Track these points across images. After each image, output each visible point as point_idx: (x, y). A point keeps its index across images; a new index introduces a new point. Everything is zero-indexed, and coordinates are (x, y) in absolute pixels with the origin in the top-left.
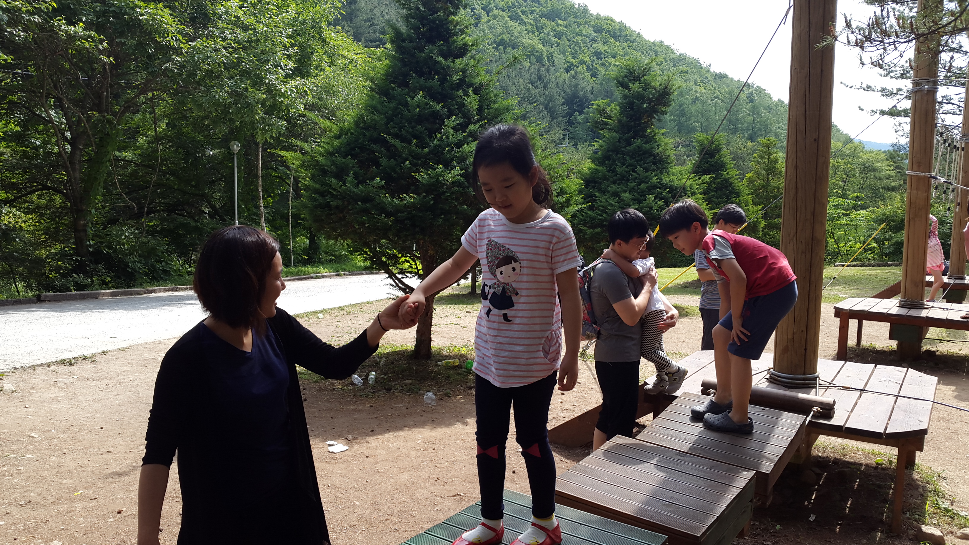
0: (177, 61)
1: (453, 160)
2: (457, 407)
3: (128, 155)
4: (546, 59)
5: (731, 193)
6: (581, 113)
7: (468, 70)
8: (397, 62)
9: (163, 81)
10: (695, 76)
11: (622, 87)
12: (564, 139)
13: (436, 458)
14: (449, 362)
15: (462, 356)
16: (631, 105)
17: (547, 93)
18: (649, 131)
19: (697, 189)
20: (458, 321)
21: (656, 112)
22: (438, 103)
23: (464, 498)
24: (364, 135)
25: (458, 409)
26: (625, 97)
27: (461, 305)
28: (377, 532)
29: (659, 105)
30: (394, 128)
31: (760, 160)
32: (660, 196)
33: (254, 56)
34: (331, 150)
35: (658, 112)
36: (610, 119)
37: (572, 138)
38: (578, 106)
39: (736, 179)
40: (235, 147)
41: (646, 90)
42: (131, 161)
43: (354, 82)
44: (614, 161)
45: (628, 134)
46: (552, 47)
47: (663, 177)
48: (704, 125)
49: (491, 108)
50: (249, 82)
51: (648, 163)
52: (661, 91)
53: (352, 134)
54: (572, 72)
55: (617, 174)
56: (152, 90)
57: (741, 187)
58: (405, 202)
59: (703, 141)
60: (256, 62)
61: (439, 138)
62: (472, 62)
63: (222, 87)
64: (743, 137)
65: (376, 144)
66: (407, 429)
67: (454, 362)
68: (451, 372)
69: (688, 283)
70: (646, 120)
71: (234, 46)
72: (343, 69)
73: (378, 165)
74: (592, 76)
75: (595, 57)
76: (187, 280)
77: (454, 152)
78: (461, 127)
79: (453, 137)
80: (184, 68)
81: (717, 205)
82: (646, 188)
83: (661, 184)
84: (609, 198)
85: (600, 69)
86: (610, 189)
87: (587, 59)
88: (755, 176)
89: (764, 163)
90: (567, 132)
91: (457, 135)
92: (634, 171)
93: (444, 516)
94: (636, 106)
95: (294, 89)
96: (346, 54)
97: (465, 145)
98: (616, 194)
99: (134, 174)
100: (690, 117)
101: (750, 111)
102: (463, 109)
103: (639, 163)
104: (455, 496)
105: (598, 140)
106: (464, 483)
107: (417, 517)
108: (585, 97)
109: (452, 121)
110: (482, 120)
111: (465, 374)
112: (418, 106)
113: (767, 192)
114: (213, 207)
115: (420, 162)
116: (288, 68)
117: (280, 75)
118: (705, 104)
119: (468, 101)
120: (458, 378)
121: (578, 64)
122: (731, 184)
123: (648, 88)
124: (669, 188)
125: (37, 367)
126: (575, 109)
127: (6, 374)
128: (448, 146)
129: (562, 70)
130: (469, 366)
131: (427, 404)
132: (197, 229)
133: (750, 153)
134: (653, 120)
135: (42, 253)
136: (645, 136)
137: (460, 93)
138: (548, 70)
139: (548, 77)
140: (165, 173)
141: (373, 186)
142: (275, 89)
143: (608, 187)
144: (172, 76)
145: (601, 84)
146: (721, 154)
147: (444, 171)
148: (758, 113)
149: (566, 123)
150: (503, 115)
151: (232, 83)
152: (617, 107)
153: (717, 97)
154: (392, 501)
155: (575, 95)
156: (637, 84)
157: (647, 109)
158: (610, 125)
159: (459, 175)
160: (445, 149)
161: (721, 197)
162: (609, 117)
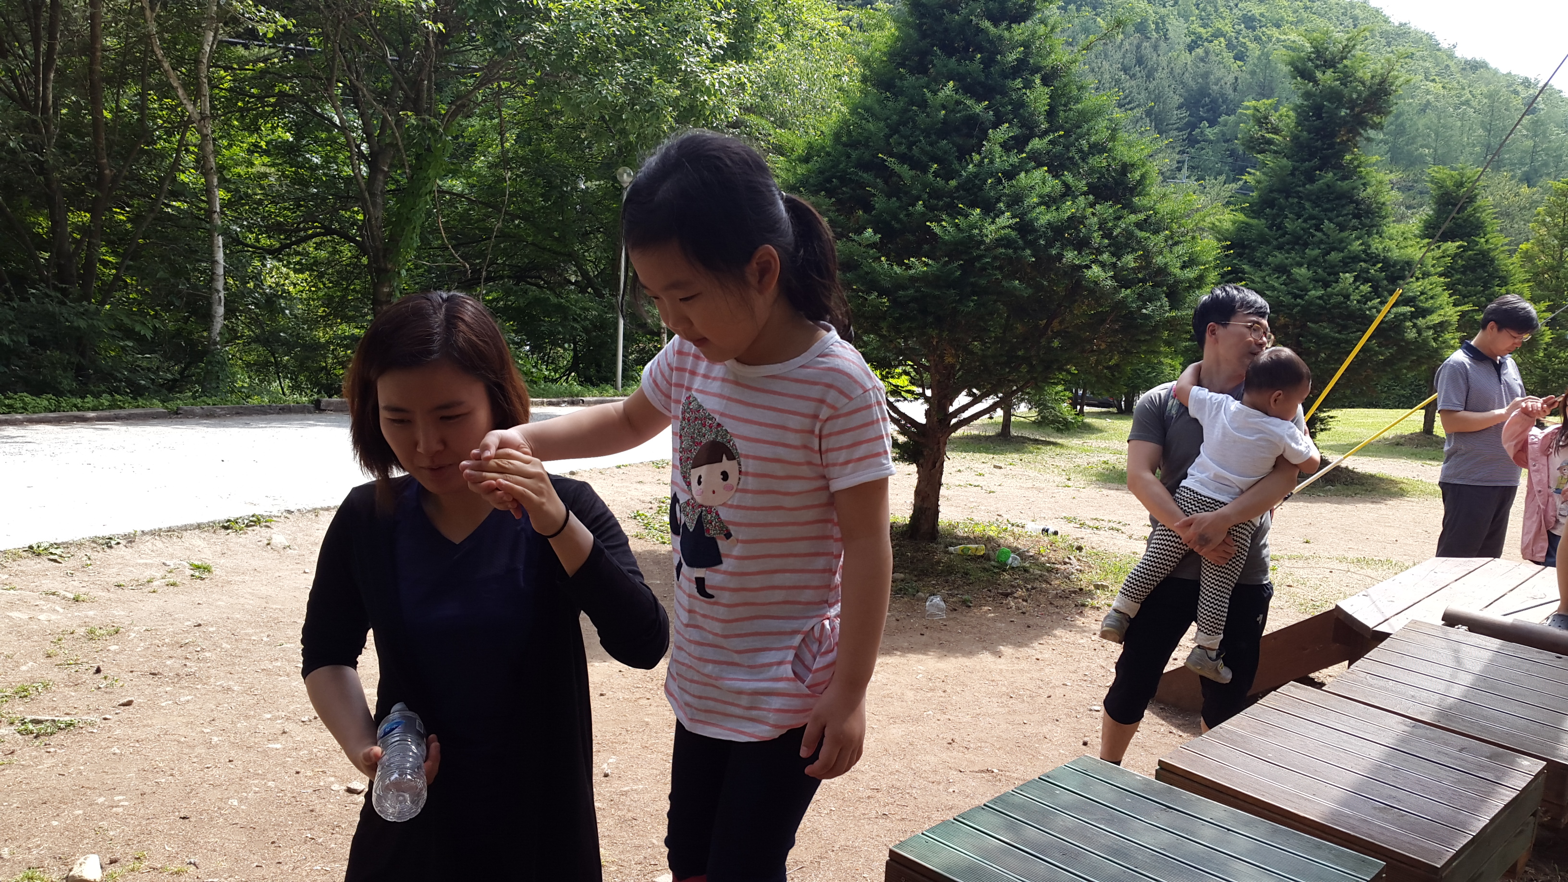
0: (543, 31)
1: (998, 200)
2: (982, 625)
3: (457, 185)
4: (1153, 26)
5: (1492, 276)
6: (1212, 123)
7: (1034, 43)
8: (911, 31)
9: (519, 65)
10: (1427, 64)
11: (1302, 77)
12: (1179, 169)
13: (949, 707)
14: (969, 549)
15: (990, 539)
16: (1318, 110)
17: (1151, 87)
18: (1348, 157)
19: (1433, 266)
20: (980, 481)
21: (1364, 124)
22: (979, 101)
23: (999, 777)
24: (849, 156)
25: (984, 628)
26: (1307, 95)
27: (984, 455)
28: (854, 816)
29: (1368, 111)
30: (900, 144)
31: (1548, 219)
32: (1365, 276)
33: (664, 25)
34: (792, 181)
35: (1367, 124)
36: (1276, 133)
37: (1193, 167)
38: (1208, 111)
39: (1503, 252)
40: (625, 176)
41: (1345, 85)
42: (461, 195)
43: (820, 68)
44: (1282, 209)
45: (1310, 161)
46: (1164, 6)
47: (1371, 242)
48: (1439, 152)
49: (1070, 109)
50: (655, 68)
51: (1346, 215)
52: (1375, 88)
53: (828, 154)
54: (1200, 51)
55: (1286, 233)
56: (498, 79)
57: (1511, 267)
58: (913, 271)
59: (1444, 181)
60: (667, 35)
61: (976, 162)
62: (1042, 30)
63: (611, 76)
64: (1513, 177)
65: (867, 172)
66: (899, 653)
67: (977, 549)
68: (970, 565)
69: (1402, 437)
70: (1344, 138)
71: (633, 7)
72: (804, 46)
73: (868, 208)
74: (1236, 58)
75: (1243, 26)
76: (543, 390)
77: (1001, 187)
78: (1017, 143)
79: (1001, 160)
80: (553, 43)
81: (1464, 297)
82: (1340, 261)
83: (1367, 255)
84: (1269, 275)
85: (1251, 45)
86: (1270, 259)
87: (1228, 29)
88: (1536, 249)
89: (1556, 225)
90: (1186, 157)
91: (1008, 157)
92: (1318, 229)
93: (966, 803)
94: (1326, 112)
95: (725, 81)
96: (812, 20)
97: (1023, 174)
98: (1282, 269)
99: (464, 217)
100: (1414, 138)
101: (1528, 130)
102: (1021, 111)
103: (1329, 214)
104: (982, 771)
105: (1253, 171)
106: (999, 753)
107: (920, 799)
108: (1222, 95)
109: (1003, 132)
110: (1054, 132)
111: (996, 570)
112: (944, 107)
113: (1558, 278)
114: (585, 274)
115: (941, 203)
116: (718, 44)
117: (705, 57)
118: (1443, 115)
119: (1032, 97)
120: (984, 576)
121: (1212, 36)
122: (1492, 260)
123: (1351, 82)
124: (1383, 261)
125: (321, 512)
126: (1202, 117)
127: (274, 519)
128: (991, 175)
129: (1182, 47)
130: (1002, 559)
131: (932, 615)
132: (559, 308)
133: (1525, 207)
134: (1358, 138)
135: (321, 335)
136: (1340, 167)
137: (1018, 83)
138: (1156, 48)
139: (1154, 58)
140: (514, 217)
141: (860, 244)
142: (696, 81)
143: (1267, 255)
144: (534, 57)
145: (1253, 73)
146: (1476, 205)
147: (982, 219)
148: (1544, 132)
149: (1184, 140)
150: (1092, 123)
151: (627, 70)
152: (1291, 113)
153: (1467, 103)
154: (878, 769)
155: (1203, 92)
156: (1329, 72)
157: (1348, 119)
158: (1276, 145)
159: (1009, 227)
160: (986, 181)
161: (1472, 283)
162: (1276, 131)
